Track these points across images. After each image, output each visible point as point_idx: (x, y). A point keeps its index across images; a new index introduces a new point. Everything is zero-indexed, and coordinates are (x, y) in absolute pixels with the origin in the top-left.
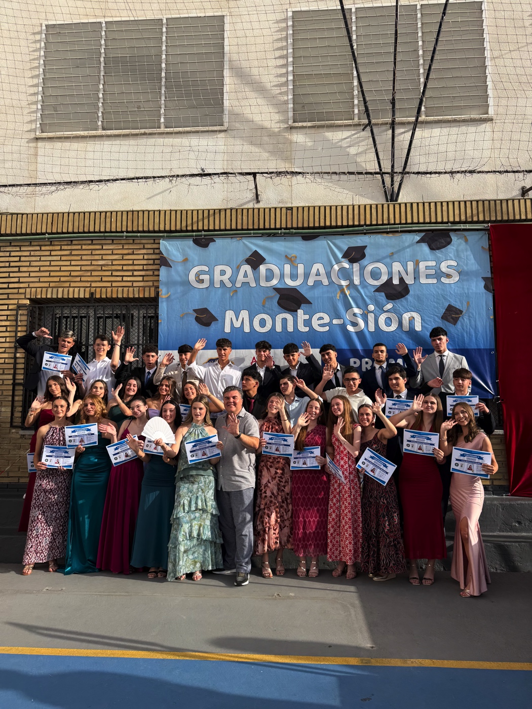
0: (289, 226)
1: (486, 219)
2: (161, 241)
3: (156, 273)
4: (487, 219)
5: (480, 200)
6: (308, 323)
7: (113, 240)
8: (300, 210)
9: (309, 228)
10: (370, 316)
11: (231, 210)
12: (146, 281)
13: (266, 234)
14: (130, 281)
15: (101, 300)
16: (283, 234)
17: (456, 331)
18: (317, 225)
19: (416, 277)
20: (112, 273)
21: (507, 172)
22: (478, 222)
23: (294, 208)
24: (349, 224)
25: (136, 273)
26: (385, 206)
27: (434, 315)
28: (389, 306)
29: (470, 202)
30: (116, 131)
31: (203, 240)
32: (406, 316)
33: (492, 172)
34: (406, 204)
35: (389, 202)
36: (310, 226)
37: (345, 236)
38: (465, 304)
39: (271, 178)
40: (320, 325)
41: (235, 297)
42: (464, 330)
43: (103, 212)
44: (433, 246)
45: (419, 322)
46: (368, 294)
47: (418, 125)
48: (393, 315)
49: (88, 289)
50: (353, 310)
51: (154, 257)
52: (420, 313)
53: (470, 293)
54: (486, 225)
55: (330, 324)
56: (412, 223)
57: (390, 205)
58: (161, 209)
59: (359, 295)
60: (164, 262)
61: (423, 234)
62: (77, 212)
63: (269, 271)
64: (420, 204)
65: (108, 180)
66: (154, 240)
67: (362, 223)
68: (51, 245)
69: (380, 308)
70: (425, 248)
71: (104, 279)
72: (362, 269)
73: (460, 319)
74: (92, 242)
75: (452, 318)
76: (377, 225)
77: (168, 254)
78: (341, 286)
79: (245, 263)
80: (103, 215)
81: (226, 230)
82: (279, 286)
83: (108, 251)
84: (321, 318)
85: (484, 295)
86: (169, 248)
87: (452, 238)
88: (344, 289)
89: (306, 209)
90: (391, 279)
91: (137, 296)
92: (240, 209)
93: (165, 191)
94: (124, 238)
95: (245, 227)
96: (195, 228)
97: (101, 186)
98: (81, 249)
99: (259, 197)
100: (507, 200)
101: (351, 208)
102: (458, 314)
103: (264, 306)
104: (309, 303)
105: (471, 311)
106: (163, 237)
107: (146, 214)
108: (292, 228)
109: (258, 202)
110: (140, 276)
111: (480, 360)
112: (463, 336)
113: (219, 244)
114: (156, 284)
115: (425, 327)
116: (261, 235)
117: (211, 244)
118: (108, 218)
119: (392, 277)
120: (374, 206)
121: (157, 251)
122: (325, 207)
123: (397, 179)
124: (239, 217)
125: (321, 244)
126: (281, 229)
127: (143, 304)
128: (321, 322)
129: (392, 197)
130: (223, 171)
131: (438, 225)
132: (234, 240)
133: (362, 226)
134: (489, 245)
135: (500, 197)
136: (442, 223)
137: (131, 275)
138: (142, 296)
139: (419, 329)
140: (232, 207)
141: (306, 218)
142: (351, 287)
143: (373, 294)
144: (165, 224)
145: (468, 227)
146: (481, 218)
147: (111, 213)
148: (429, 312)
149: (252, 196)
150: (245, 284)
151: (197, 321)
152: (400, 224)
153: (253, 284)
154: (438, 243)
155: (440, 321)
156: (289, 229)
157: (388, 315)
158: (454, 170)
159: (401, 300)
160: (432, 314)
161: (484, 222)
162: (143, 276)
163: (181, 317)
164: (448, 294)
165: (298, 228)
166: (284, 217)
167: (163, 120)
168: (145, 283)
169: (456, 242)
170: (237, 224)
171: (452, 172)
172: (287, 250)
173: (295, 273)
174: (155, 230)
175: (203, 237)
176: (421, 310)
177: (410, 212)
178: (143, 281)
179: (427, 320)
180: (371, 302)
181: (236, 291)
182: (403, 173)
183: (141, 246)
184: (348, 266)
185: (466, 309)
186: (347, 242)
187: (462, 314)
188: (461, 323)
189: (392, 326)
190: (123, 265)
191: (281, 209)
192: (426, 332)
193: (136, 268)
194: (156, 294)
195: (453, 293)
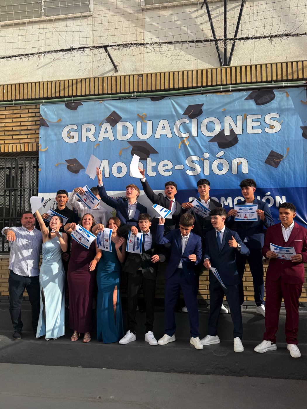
0: (140, 90)
1: (305, 77)
2: (40, 106)
3: (37, 132)
7: (5, 107)
8: (149, 76)
9: (156, 91)
10: (205, 162)
11: (94, 79)
12: (30, 138)
13: (123, 97)
14: (18, 139)
16: (135, 97)
17: (277, 173)
18: (163, 88)
19: (244, 129)
20: (5, 133)
22: (298, 80)
23: (144, 75)
24: (189, 86)
25: (22, 133)
26: (219, 70)
27: (259, 160)
28: (221, 153)
29: (291, 63)
31: (73, 104)
32: (235, 162)
34: (236, 67)
35: (223, 67)
36: (157, 89)
37: (186, 96)
38: (285, 149)
39: (119, 50)
40: (165, 171)
41: (98, 149)
44: (259, 101)
45: (246, 166)
46: (204, 144)
48: (224, 161)
50: (191, 158)
51: (35, 119)
52: (247, 158)
53: (289, 140)
54: (304, 82)
55: (173, 170)
56: (241, 83)
57: (223, 69)
58: (41, 81)
59: (196, 145)
60: (42, 123)
61: (250, 92)
63: (125, 128)
64: (248, 67)
66: (36, 105)
67: (200, 85)
69: (214, 155)
70: (252, 104)
72: (199, 123)
73: (281, 163)
75: (274, 162)
76: (212, 86)
77: (46, 116)
78: (181, 138)
79: (106, 121)
81: (90, 95)
82: (132, 140)
83: (2, 116)
84: (165, 165)
85: (302, 142)
86: (47, 111)
87: (275, 93)
88: (184, 141)
89: (154, 76)
90: (223, 130)
91: (23, 150)
92: (101, 77)
94: (13, 105)
95: (105, 92)
99: (117, 68)
101: (190, 73)
102: (279, 158)
103: (120, 156)
104: (155, 152)
105: (290, 156)
106: (42, 103)
107: (29, 85)
108: (143, 91)
109: (117, 71)
110: (25, 134)
111: (298, 198)
112: (283, 177)
113: (86, 105)
114: (37, 140)
115: (251, 170)
116: (118, 98)
117: (79, 108)
118: (1, 90)
120: (209, 71)
121: (37, 114)
122: (169, 73)
123: (229, 45)
124: (101, 83)
125: (166, 103)
126: (134, 92)
127: (27, 157)
128: (166, 168)
129: (225, 62)
131: (263, 84)
132: (97, 102)
133: (200, 87)
136: (267, 82)
137: (19, 134)
138: (26, 150)
139: (246, 171)
140: (95, 76)
141: (154, 83)
142: (190, 138)
143: (208, 143)
144: (43, 93)
145: (288, 84)
146: (300, 76)
147: (4, 86)
148: (254, 158)
149: (112, 66)
150: (106, 139)
151: (68, 169)
152: (231, 84)
153: (112, 138)
154: (263, 99)
155: (263, 164)
156: (140, 92)
157: (220, 161)
158: (272, 35)
159: (231, 148)
160: (257, 159)
161: (303, 79)
162: (28, 134)
163: (56, 166)
164: (271, 142)
165: (147, 91)
166: (136, 83)
167: (43, 11)
168: (29, 140)
169: (279, 97)
170: (99, 89)
171: (270, 37)
172: (138, 109)
173: (145, 129)
174: (36, 97)
175: (73, 101)
176: (248, 156)
177: (240, 74)
178: (28, 138)
179: (253, 164)
180: (206, 150)
181: (99, 144)
182: (234, 39)
183: (27, 111)
184: (188, 122)
185: (286, 154)
186: (187, 101)
187: (283, 159)
188: (282, 166)
189: (223, 170)
190: (13, 126)
191: (134, 76)
192: (252, 174)
193: (23, 128)
194: (37, 148)
195: (275, 141)
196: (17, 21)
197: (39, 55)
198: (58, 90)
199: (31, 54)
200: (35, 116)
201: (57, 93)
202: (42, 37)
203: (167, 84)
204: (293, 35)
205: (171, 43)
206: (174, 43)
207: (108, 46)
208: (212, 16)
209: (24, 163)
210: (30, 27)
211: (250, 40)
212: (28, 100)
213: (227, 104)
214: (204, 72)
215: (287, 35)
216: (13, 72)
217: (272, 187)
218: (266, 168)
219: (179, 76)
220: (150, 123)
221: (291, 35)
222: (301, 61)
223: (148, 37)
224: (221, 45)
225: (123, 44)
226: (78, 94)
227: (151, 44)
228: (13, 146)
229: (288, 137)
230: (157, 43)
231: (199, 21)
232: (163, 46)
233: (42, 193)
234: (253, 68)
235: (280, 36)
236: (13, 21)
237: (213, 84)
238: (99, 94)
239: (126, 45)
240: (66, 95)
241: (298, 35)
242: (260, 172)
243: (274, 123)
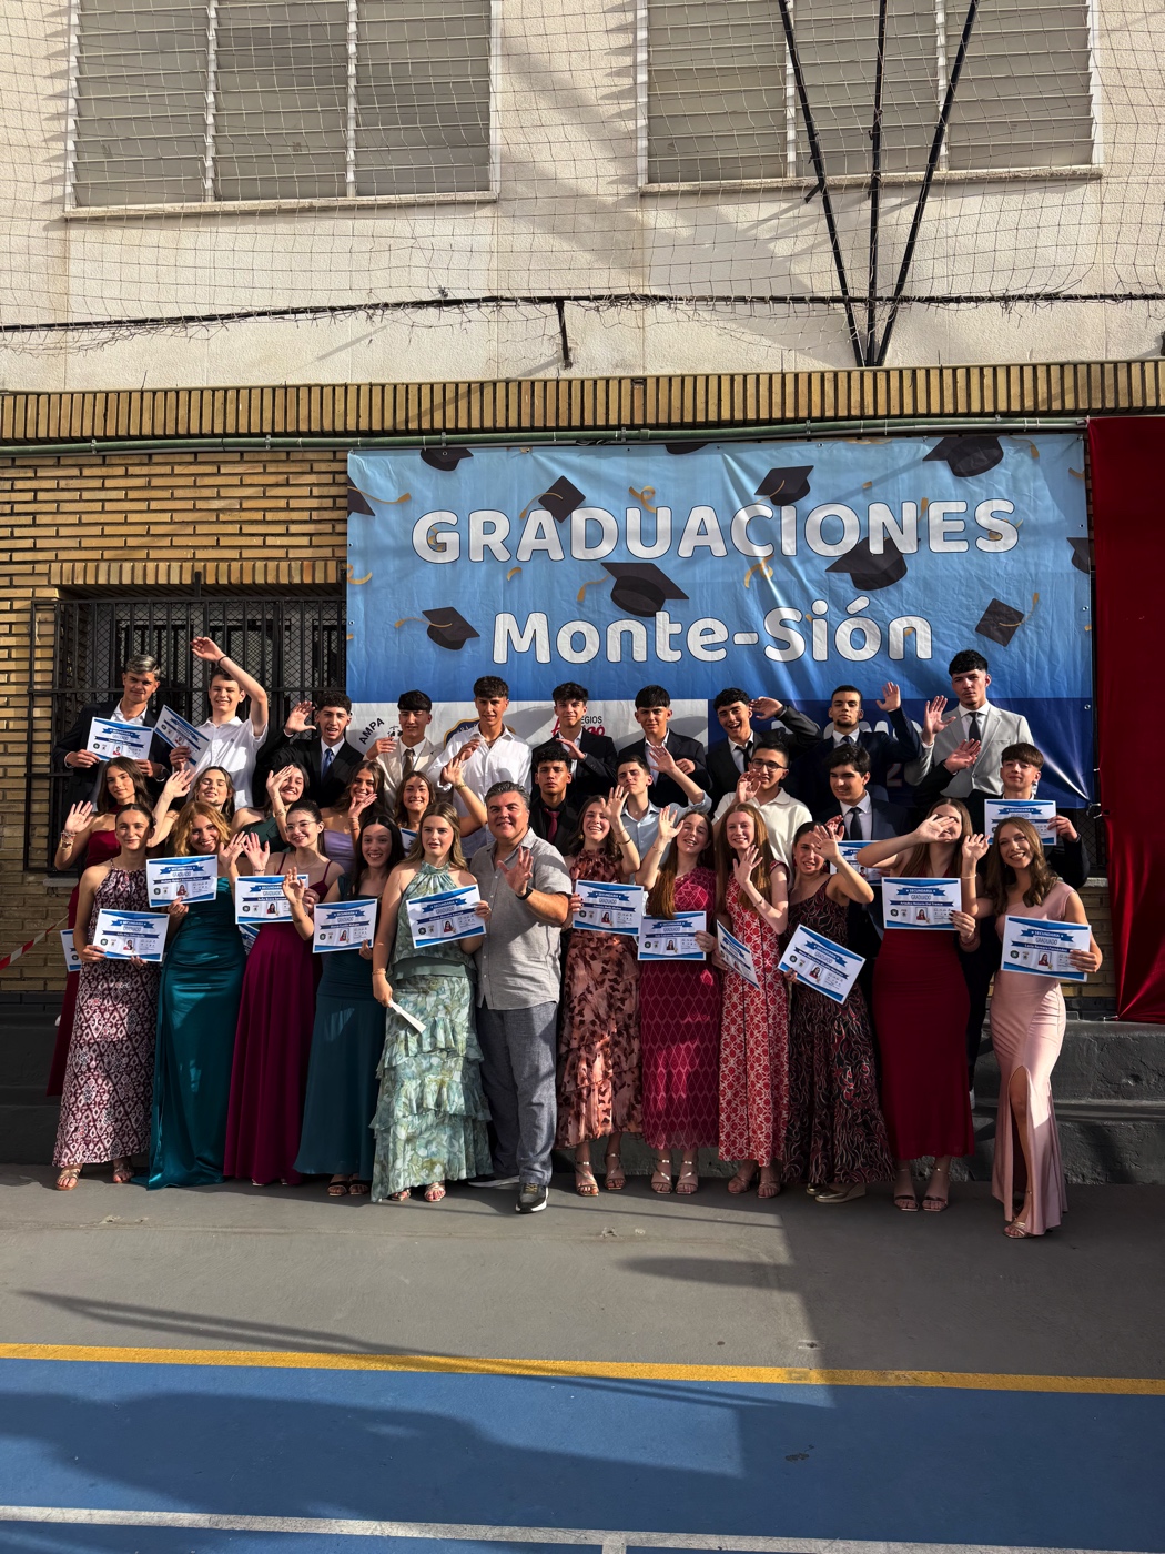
0: (638, 420)
1: (1081, 407)
2: (349, 455)
3: (339, 528)
4: (1083, 406)
5: (1068, 363)
6: (679, 642)
7: (242, 453)
8: (664, 384)
9: (682, 425)
10: (817, 625)
11: (507, 383)
12: (318, 546)
13: (587, 439)
14: (282, 547)
15: (217, 589)
16: (624, 440)
17: (1008, 659)
18: (701, 418)
19: (923, 538)
20: (241, 529)
21: (1131, 297)
22: (1062, 413)
23: (648, 380)
24: (774, 416)
25: (294, 529)
26: (855, 376)
27: (960, 623)
28: (861, 603)
29: (1045, 368)
30: (245, 202)
31: (444, 453)
32: (898, 627)
33: (1096, 297)
34: (901, 371)
35: (864, 368)
36: (685, 420)
37: (764, 444)
38: (1029, 598)
39: (598, 310)
40: (706, 647)
41: (516, 583)
42: (1024, 655)
43: (218, 389)
44: (961, 467)
45: (926, 639)
46: (814, 576)
47: (932, 189)
48: (868, 624)
49: (187, 566)
50: (779, 613)
51: (333, 491)
52: (929, 618)
53: (1040, 574)
54: (1080, 420)
55: (727, 644)
56: (915, 415)
57: (865, 373)
58: (349, 382)
59: (794, 579)
60: (356, 502)
61: (938, 440)
62: (161, 390)
63: (593, 523)
64: (932, 372)
65: (229, 317)
66: (334, 452)
67: (803, 413)
68: (104, 464)
69: (840, 605)
70: (942, 471)
71: (224, 541)
72: (802, 520)
73: (1018, 632)
74: (196, 458)
75: (1000, 630)
76: (835, 418)
77: (366, 485)
78: (753, 559)
79: (538, 505)
80: (220, 395)
81: (495, 430)
82: (616, 559)
83: (230, 477)
84: (707, 632)
85: (1072, 580)
86: (367, 469)
87: (1003, 446)
88: (760, 565)
89: (676, 384)
90: (866, 542)
91: (297, 580)
92: (526, 380)
93: (358, 340)
94: (268, 448)
95: (538, 423)
96: (426, 425)
97: (213, 330)
98: (172, 475)
99: (571, 355)
100: (1129, 364)
101: (777, 381)
102: (1012, 621)
103: (580, 603)
104: (679, 595)
105: (1042, 615)
106: (353, 445)
107: (316, 392)
108: (645, 426)
109: (568, 365)
110: (304, 534)
111: (1059, 725)
112: (1023, 672)
113: (481, 462)
114: (339, 553)
115: (940, 651)
116: (574, 442)
117: (463, 464)
118: (231, 403)
119: (867, 539)
120: (828, 376)
121: (341, 477)
122: (719, 377)
123: (883, 313)
124: (526, 398)
125: (710, 463)
126: (619, 427)
127: (310, 599)
128: (709, 639)
129: (870, 354)
130: (488, 294)
131: (975, 420)
132: (515, 452)
133: (803, 421)
134: (1086, 465)
135: (1113, 357)
136: (982, 414)
137: (284, 531)
138: (306, 579)
139: (926, 654)
140: (508, 377)
141: (676, 403)
142: (776, 559)
143: (824, 575)
144: (359, 417)
145: (1039, 425)
146: (1069, 405)
148: (947, 617)
149: (559, 350)
150: (540, 554)
151: (432, 638)
152: (888, 416)
153: (557, 554)
154: (972, 462)
155: (972, 633)
156: (638, 427)
157: (858, 624)
158: (1011, 294)
159: (887, 590)
160: (955, 622)
161: (1074, 413)
162: (311, 535)
163: (396, 628)
164: (991, 576)
165: (657, 426)
166: (626, 400)
167: (351, 178)
168: (316, 550)
169: (1012, 457)
170: (520, 415)
171: (1006, 299)
172: (632, 476)
173: (650, 529)
174: (337, 430)
175: (444, 445)
176: (931, 612)
177: (911, 389)
178: (311, 546)
179: (944, 633)
180: (821, 594)
181: (519, 569)
182: (898, 299)
183: (306, 467)
184: (766, 511)
185: (1031, 610)
186: (768, 458)
187: (1023, 621)
188: (1019, 641)
189: (867, 649)
190: (265, 510)
191: (620, 382)
193: (295, 516)
194: (341, 575)
195: (1002, 574)
197: (371, 311)
198: (400, 409)
199: (343, 309)
200: (332, 482)
203: (713, 407)
204: (1064, 298)
205: (742, 299)
206: (751, 301)
207: (569, 298)
211: (953, 306)
214: (815, 380)
215: (1050, 297)
216: (263, 351)
219: (748, 387)
220: (664, 515)
221: (1060, 298)
225: (610, 296)
227: (689, 300)
228: (266, 565)
229: (1037, 565)
230: (703, 299)
232: (722, 307)
234: (947, 375)
235: (1030, 297)
238: (520, 429)
239: (618, 298)
241: (1076, 298)
243: (1000, 526)
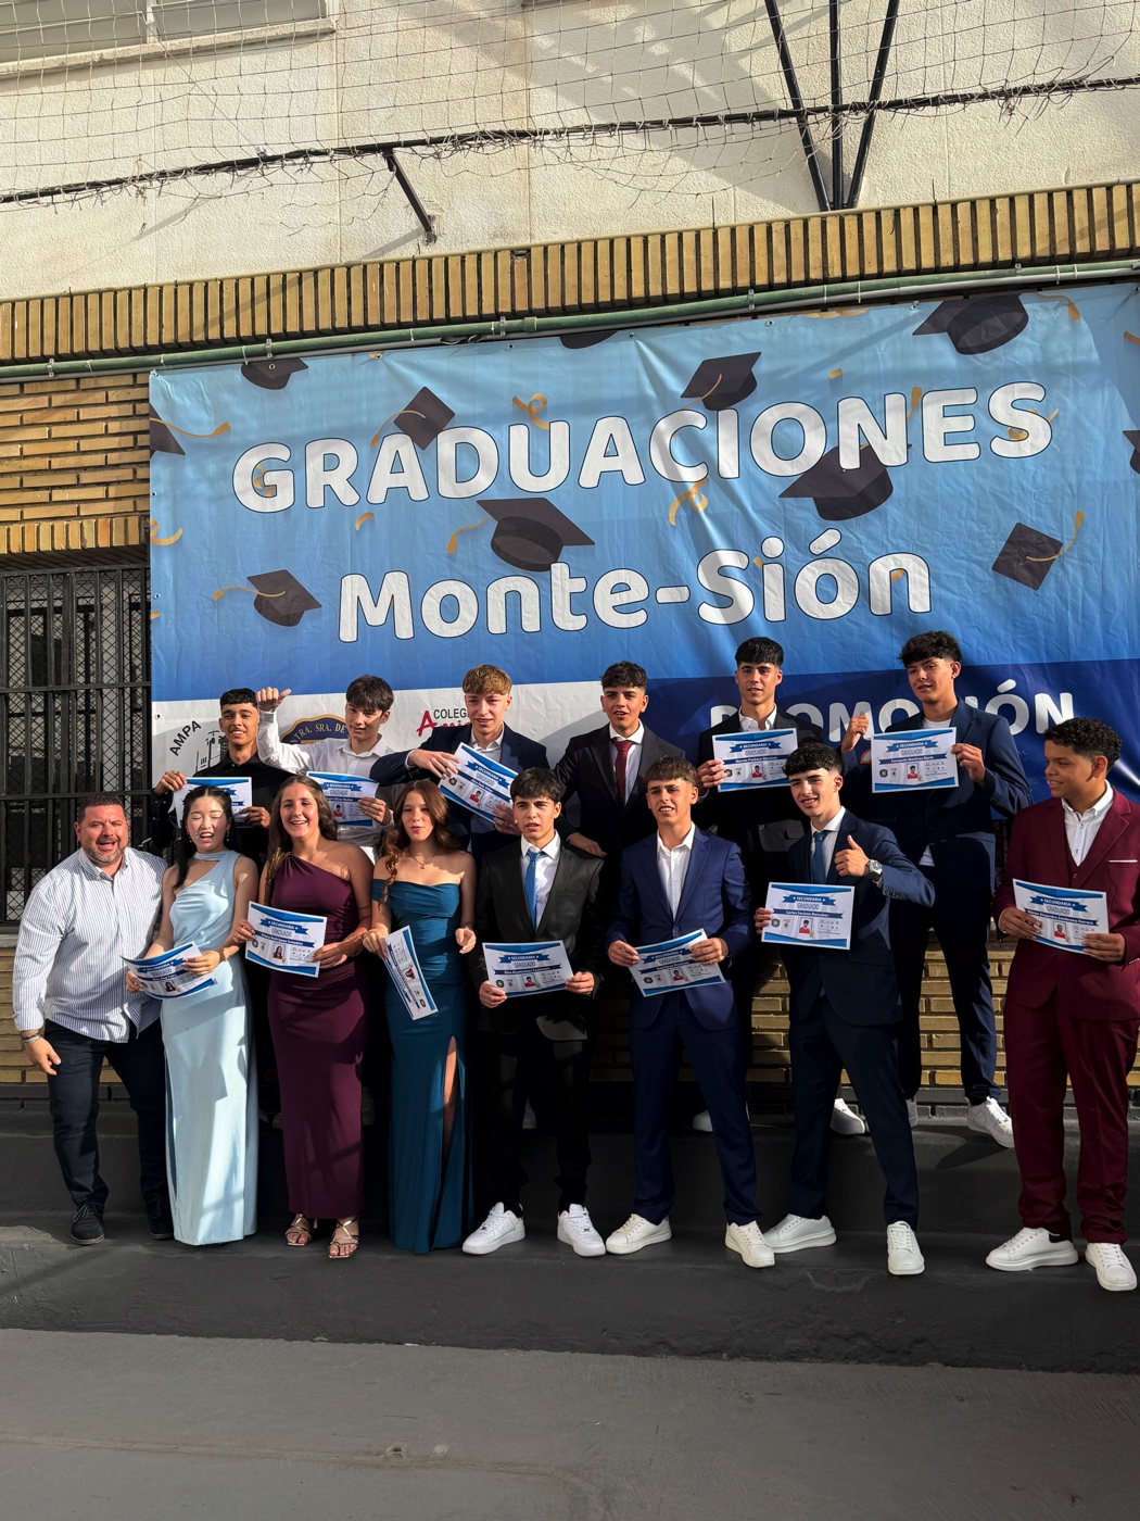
0: (521, 306)
1: (1138, 244)
2: (151, 377)
3: (141, 474)
7: (22, 384)
8: (554, 254)
9: (581, 309)
10: (770, 571)
11: (349, 269)
12: (116, 499)
13: (456, 335)
14: (73, 502)
16: (503, 334)
17: (1040, 606)
18: (604, 297)
19: (914, 445)
20: (21, 481)
22: (1112, 254)
23: (535, 251)
24: (703, 288)
25: (86, 478)
26: (815, 226)
27: (970, 560)
28: (829, 539)
29: (1084, 192)
31: (270, 366)
32: (882, 568)
34: (878, 213)
35: (830, 212)
36: (584, 301)
37: (692, 326)
38: (1069, 518)
39: (441, 157)
40: (619, 609)
41: (367, 535)
42: (1065, 602)
44: (967, 340)
45: (922, 584)
46: (764, 504)
50: (717, 559)
51: (134, 425)
52: (924, 555)
53: (1084, 485)
54: (1137, 262)
55: (648, 604)
56: (900, 273)
57: (828, 219)
58: (149, 282)
59: (736, 509)
60: (160, 440)
61: (933, 306)
63: (466, 450)
64: (922, 211)
66: (135, 375)
67: (743, 281)
69: (801, 544)
70: (941, 348)
72: (745, 427)
73: (1053, 568)
75: (1029, 567)
76: (789, 285)
77: (172, 415)
78: (679, 485)
79: (395, 428)
81: (335, 331)
82: (496, 495)
83: (8, 417)
84: (621, 588)
85: (1132, 488)
86: (175, 395)
87: (1026, 306)
88: (688, 494)
89: (571, 251)
90: (835, 452)
91: (90, 544)
92: (373, 263)
93: (156, 228)
94: (51, 375)
95: (390, 318)
99: (434, 225)
101: (706, 239)
102: (1045, 553)
103: (451, 557)
104: (582, 539)
105: (1089, 541)
106: (156, 364)
107: (108, 299)
108: (531, 313)
109: (431, 238)
110: (99, 484)
111: (1119, 698)
112: (1062, 624)
113: (319, 370)
114: (140, 506)
115: (941, 600)
116: (438, 340)
117: (296, 379)
119: (837, 450)
120: (778, 229)
121: (140, 407)
122: (629, 240)
123: (853, 128)
124: (373, 286)
125: (620, 354)
126: (496, 316)
127: (106, 568)
128: (623, 598)
129: (837, 192)
130: (289, 148)
131: (982, 273)
132: (363, 358)
133: (744, 291)
136: (995, 264)
137: (74, 482)
138: (104, 543)
139: (922, 604)
140: (352, 259)
141: (571, 279)
142: (711, 483)
143: (777, 503)
144: (161, 326)
145: (1077, 273)
146: (1122, 242)
147: (13, 305)
148: (952, 552)
149: (413, 221)
150: (397, 494)
151: (260, 612)
152: (862, 277)
153: (419, 492)
154: (984, 333)
155: (987, 577)
156: (521, 315)
157: (826, 568)
158: (1012, 86)
159: (866, 518)
160: (962, 558)
161: (1131, 252)
162: (107, 484)
163: (213, 601)
164: (1014, 491)
165: (548, 312)
166: (504, 281)
167: (151, 18)
168: (112, 504)
169: (1042, 322)
170: (365, 309)
171: (1005, 94)
172: (516, 381)
173: (541, 452)
174: (134, 345)
175: (270, 356)
176: (928, 546)
177: (893, 237)
178: (107, 499)
179: (947, 576)
180: (774, 529)
181: (370, 514)
182: (872, 105)
183: (100, 397)
184: (700, 422)
185: (1073, 537)
186: (699, 346)
187: (1061, 553)
188: (1056, 581)
189: (838, 602)
190: (51, 455)
191: (496, 256)
192: (945, 615)
193: (88, 460)
194: (143, 534)
195: (1030, 487)
196: (55, 58)
197: (140, 185)
198: (214, 314)
199: (110, 183)
200: (131, 413)
201: (214, 325)
202: (150, 116)
203: (620, 282)
204: (1090, 86)
205: (631, 126)
206: (644, 127)
207: (398, 144)
208: (786, 22)
209: (96, 593)
210: (103, 80)
211: (929, 110)
212: (104, 354)
213: (845, 353)
214: (760, 235)
215: (1070, 87)
216: (46, 251)
217: (1021, 661)
218: (998, 591)
219: (667, 250)
220: (559, 432)
221: (1083, 86)
222: (1123, 183)
223: (547, 109)
224: (821, 130)
225: (453, 137)
226: (288, 330)
227: (559, 133)
228: (53, 527)
230: (579, 129)
231: (737, 40)
232: (604, 138)
233: (164, 703)
234: (944, 214)
235: (1040, 89)
236: (41, 59)
237: (794, 279)
238: (367, 328)
239: (463, 139)
240: (245, 332)
241: (1109, 84)
242: (977, 607)
243: (1025, 420)
